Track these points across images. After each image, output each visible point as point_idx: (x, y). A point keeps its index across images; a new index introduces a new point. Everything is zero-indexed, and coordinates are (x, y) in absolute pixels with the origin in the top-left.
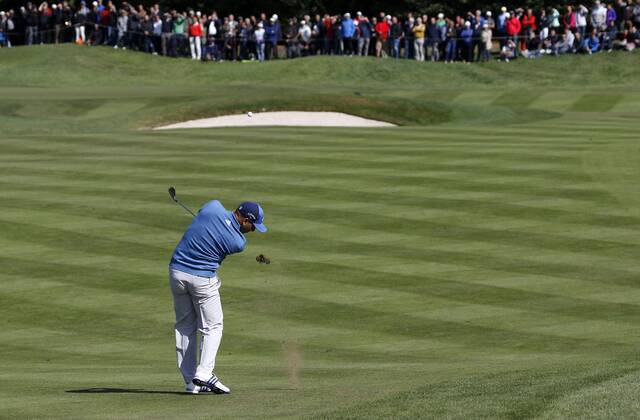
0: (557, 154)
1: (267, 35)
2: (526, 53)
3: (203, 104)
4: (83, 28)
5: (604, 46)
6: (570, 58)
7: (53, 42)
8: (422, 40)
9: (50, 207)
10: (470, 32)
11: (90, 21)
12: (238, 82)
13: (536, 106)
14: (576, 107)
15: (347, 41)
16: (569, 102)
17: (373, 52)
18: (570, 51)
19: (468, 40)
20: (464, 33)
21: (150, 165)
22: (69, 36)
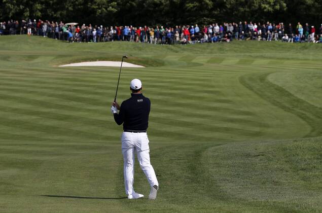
0: (202, 78)
1: (97, 33)
2: (190, 42)
3: (76, 58)
4: (30, 29)
5: (219, 40)
6: (206, 44)
7: (19, 34)
8: (153, 36)
9: (31, 92)
10: (170, 34)
11: (32, 27)
12: (87, 50)
13: (194, 61)
14: (208, 62)
15: (125, 36)
16: (206, 60)
17: (135, 40)
18: (206, 41)
19: (170, 37)
20: (168, 35)
21: (62, 79)
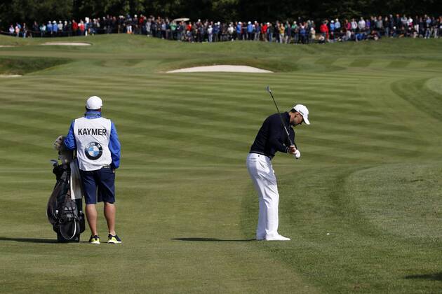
0: (345, 85)
1: (213, 31)
3: (188, 61)
4: (131, 27)
5: (364, 37)
7: (117, 33)
8: (283, 34)
9: (132, 105)
10: (304, 31)
11: (133, 24)
12: (200, 52)
14: (352, 65)
16: (349, 63)
18: (349, 40)
19: (304, 35)
20: (301, 32)
21: (171, 88)
22: (124, 30)
